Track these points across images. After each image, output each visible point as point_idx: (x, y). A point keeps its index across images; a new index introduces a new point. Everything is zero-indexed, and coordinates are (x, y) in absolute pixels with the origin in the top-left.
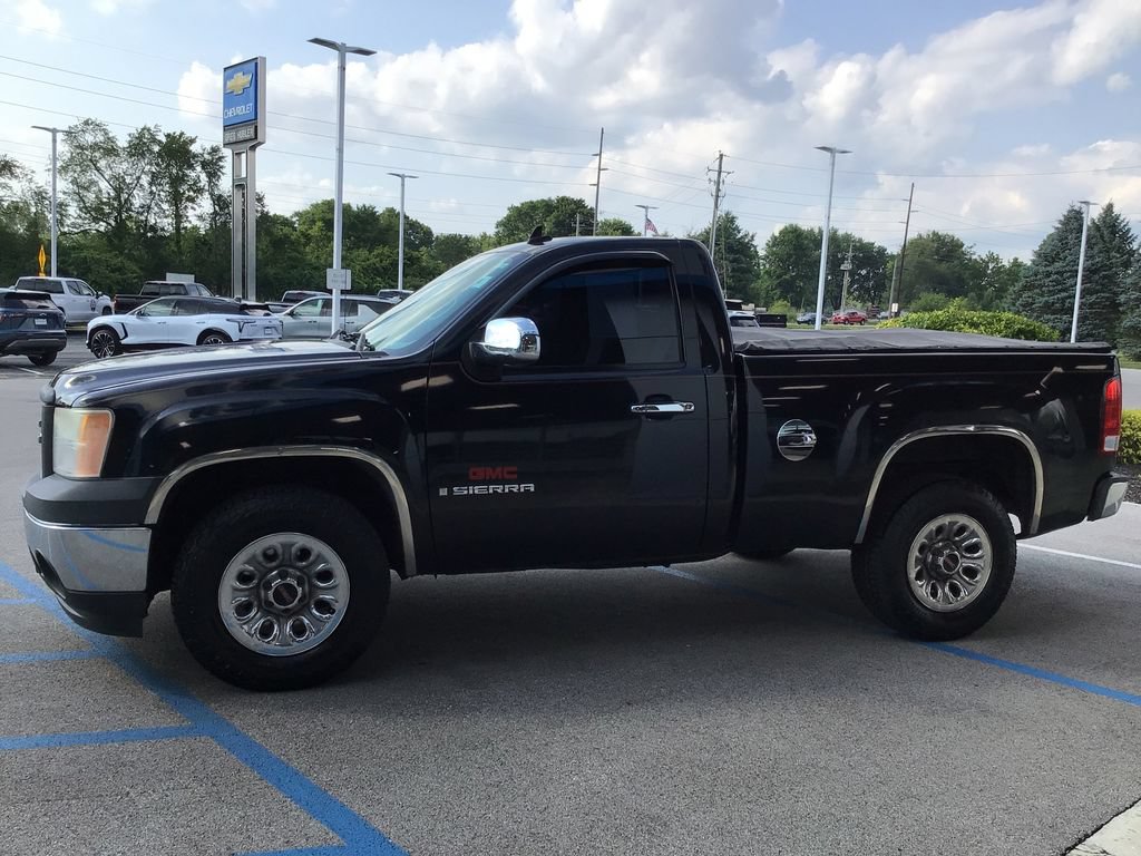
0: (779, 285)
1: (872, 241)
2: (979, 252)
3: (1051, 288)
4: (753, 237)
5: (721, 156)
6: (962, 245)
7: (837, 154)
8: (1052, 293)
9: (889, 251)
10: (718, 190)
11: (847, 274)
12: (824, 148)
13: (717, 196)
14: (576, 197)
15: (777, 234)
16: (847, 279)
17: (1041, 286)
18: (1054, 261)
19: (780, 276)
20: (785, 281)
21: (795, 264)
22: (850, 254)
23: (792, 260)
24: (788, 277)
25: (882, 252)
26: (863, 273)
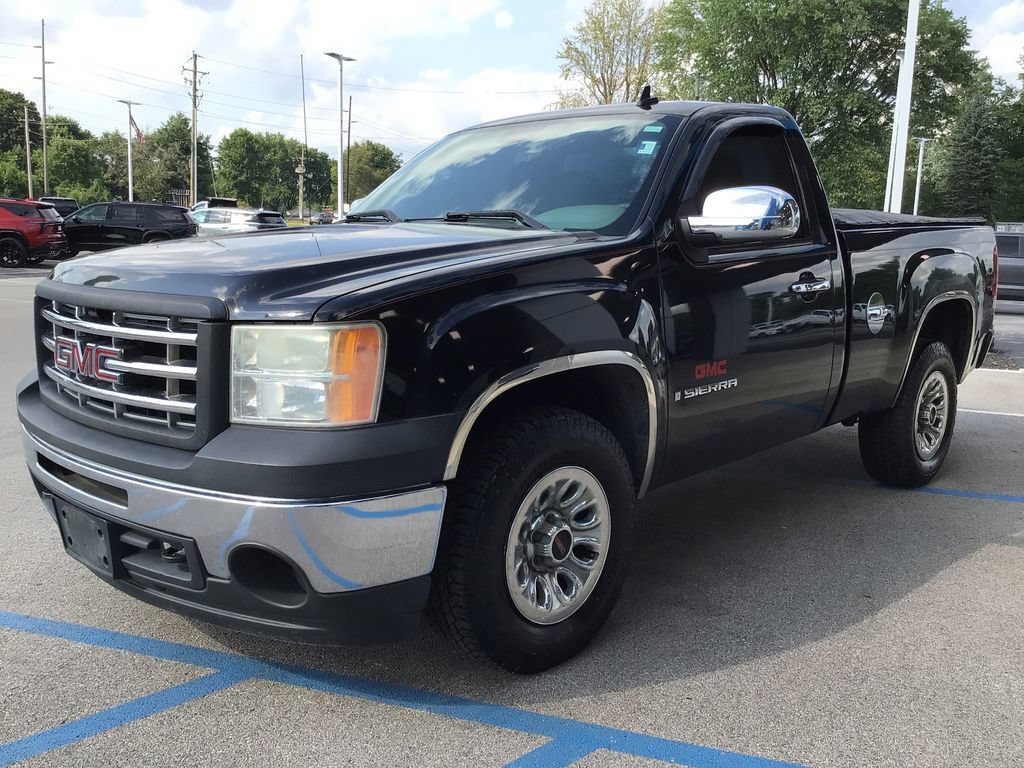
4: (208, 138)
5: (195, 56)
6: (392, 155)
7: (344, 62)
9: (331, 157)
10: (195, 90)
11: (301, 177)
12: (332, 55)
13: (195, 96)
14: (14, 90)
15: (228, 137)
16: (300, 182)
19: (235, 178)
20: (241, 182)
21: (248, 166)
22: (302, 158)
23: (245, 162)
24: (243, 178)
25: (324, 157)
26: (310, 176)
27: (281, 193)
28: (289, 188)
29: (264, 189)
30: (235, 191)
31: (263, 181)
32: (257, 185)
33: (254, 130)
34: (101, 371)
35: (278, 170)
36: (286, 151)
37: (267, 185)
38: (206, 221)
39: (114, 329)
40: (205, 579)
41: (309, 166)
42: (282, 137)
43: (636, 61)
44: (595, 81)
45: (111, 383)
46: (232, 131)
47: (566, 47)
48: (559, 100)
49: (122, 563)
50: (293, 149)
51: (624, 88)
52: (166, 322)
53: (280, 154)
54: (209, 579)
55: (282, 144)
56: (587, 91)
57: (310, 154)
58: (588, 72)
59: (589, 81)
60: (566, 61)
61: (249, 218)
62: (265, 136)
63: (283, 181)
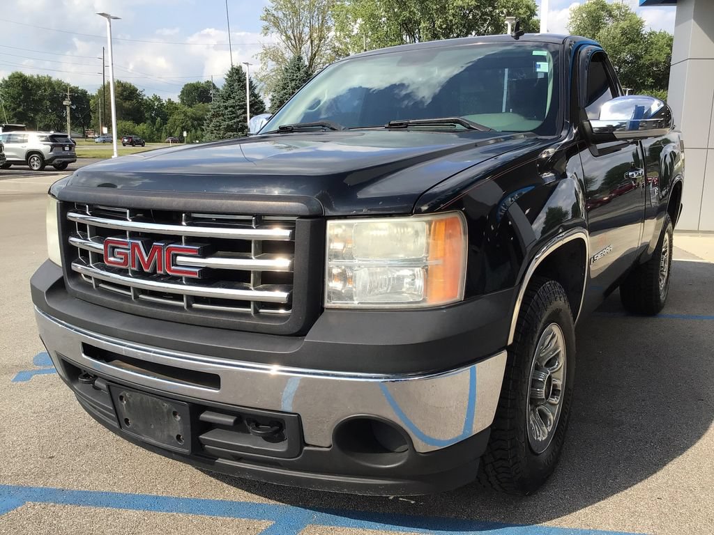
0: (15, 116)
1: (76, 86)
2: (148, 95)
3: (229, 116)
6: (137, 91)
7: (112, 20)
8: (230, 119)
9: (89, 93)
11: (68, 109)
12: (103, 14)
17: (223, 115)
18: (227, 100)
19: (14, 109)
20: (19, 112)
21: (24, 101)
22: (68, 94)
23: (22, 97)
24: (20, 109)
25: (84, 93)
26: (74, 107)
27: (51, 120)
28: (58, 116)
29: (38, 117)
30: (15, 120)
31: (36, 111)
32: (32, 115)
33: (27, 73)
34: (173, 268)
35: (48, 103)
36: (54, 89)
37: (40, 115)
38: (8, 142)
39: (183, 229)
40: (301, 449)
41: (73, 99)
42: (50, 78)
43: (317, 24)
44: (288, 38)
45: (181, 278)
46: (10, 74)
47: (265, 13)
48: (262, 51)
49: (199, 440)
50: (59, 87)
51: (309, 41)
52: (251, 221)
53: (49, 91)
54: (306, 448)
55: (50, 83)
56: (283, 45)
57: (75, 90)
58: (283, 32)
59: (284, 38)
60: (266, 23)
61: (43, 139)
62: (36, 77)
63: (53, 111)
